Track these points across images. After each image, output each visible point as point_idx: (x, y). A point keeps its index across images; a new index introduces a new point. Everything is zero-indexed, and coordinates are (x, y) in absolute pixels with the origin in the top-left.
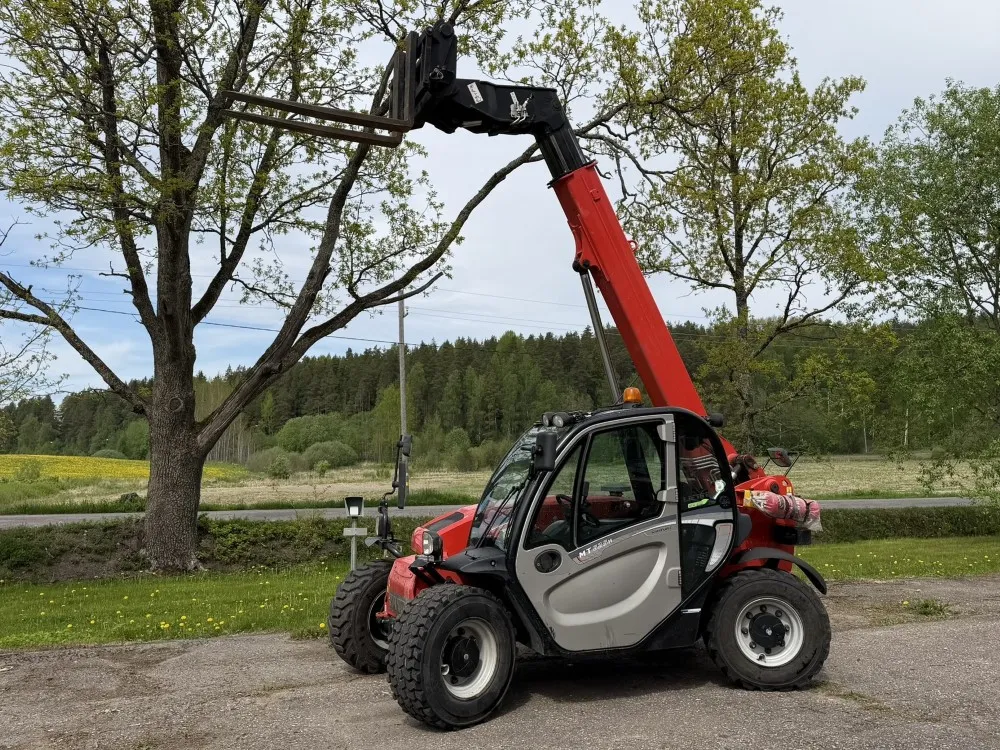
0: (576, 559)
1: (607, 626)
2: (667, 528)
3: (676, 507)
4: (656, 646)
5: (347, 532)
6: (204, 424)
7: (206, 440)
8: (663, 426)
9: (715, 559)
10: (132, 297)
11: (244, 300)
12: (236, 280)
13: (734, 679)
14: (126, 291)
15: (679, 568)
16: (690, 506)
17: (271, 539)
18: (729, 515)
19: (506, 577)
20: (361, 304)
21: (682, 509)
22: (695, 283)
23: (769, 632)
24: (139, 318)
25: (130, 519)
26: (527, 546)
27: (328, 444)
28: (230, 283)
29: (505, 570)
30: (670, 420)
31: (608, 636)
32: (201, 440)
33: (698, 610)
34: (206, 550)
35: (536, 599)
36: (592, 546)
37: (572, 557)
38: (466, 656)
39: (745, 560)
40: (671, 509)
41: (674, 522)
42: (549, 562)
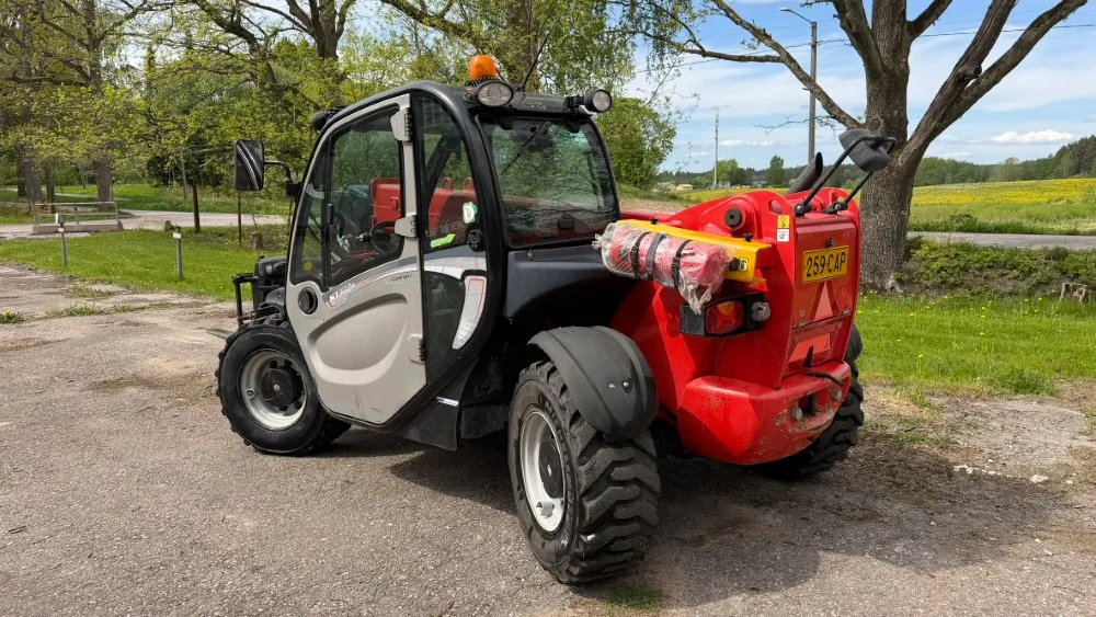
0: (327, 303)
1: (356, 393)
2: (407, 276)
3: (417, 245)
6: (906, 144)
7: (905, 159)
8: (398, 117)
9: (465, 329)
14: (835, 16)
15: (420, 336)
16: (434, 244)
18: (481, 263)
21: (425, 250)
23: (550, 471)
26: (293, 280)
30: (404, 105)
31: (358, 405)
32: (901, 159)
33: (455, 403)
35: (303, 341)
36: (339, 289)
37: (325, 299)
38: (276, 387)
39: (530, 342)
40: (411, 249)
41: (415, 268)
42: (310, 302)
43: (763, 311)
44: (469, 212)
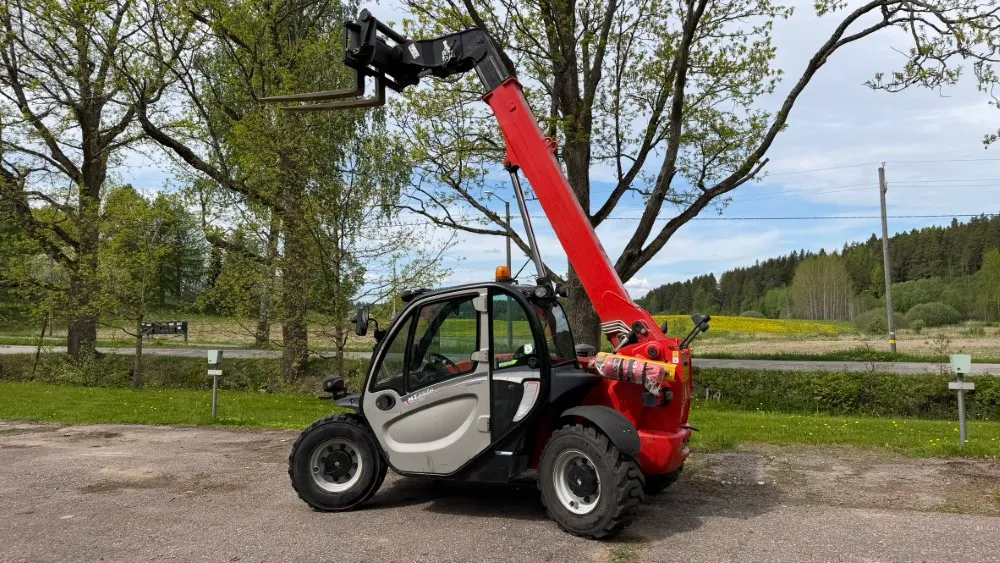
0: (406, 403)
1: (428, 456)
2: (479, 383)
3: (488, 366)
4: (474, 477)
8: (478, 299)
9: (523, 411)
12: (631, 189)
15: (488, 416)
16: (501, 365)
18: (537, 374)
21: (494, 369)
23: (580, 482)
26: (373, 390)
27: (929, 305)
29: (358, 406)
30: (484, 293)
31: (429, 463)
33: (511, 453)
36: (418, 394)
37: (403, 400)
38: (337, 464)
39: (563, 415)
40: (483, 368)
41: (486, 378)
42: (387, 403)
43: (670, 395)
44: (529, 349)
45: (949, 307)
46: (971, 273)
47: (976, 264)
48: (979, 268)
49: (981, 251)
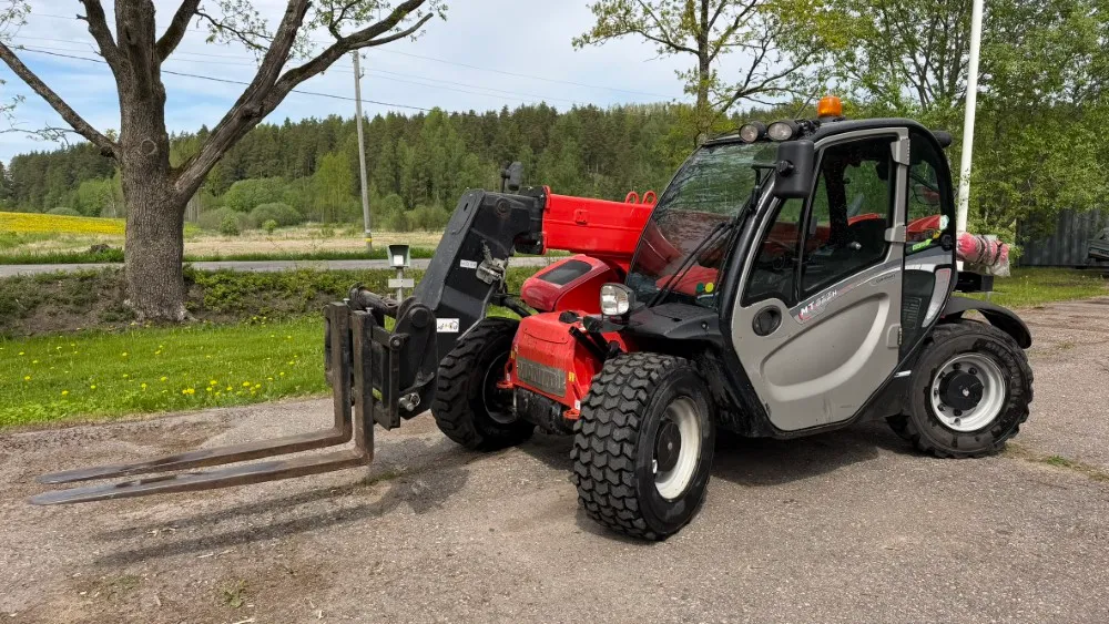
0: (797, 317)
1: (825, 399)
2: (892, 276)
3: (902, 249)
5: (392, 283)
6: (181, 170)
7: (185, 187)
8: (898, 143)
9: (931, 313)
10: (86, 24)
11: (211, 39)
12: (202, 15)
13: (926, 446)
14: (79, 17)
15: (899, 324)
16: (915, 247)
17: (261, 290)
18: (948, 259)
19: (720, 343)
20: (343, 46)
22: (664, 46)
23: (966, 393)
24: (98, 49)
25: (108, 269)
26: (746, 302)
27: (273, 205)
28: (195, 17)
29: (719, 333)
30: (904, 135)
31: (825, 410)
32: (179, 186)
33: (908, 373)
34: (195, 300)
35: (752, 370)
36: (815, 300)
37: (793, 314)
38: (670, 446)
41: (898, 268)
42: (770, 322)
44: (944, 223)
45: (290, 208)
46: (306, 175)
47: (310, 169)
48: (312, 171)
49: (314, 153)
